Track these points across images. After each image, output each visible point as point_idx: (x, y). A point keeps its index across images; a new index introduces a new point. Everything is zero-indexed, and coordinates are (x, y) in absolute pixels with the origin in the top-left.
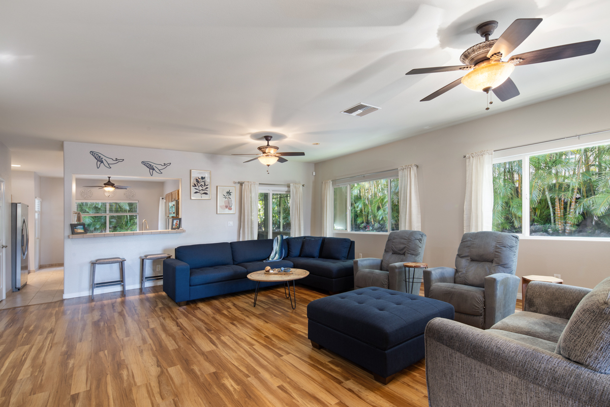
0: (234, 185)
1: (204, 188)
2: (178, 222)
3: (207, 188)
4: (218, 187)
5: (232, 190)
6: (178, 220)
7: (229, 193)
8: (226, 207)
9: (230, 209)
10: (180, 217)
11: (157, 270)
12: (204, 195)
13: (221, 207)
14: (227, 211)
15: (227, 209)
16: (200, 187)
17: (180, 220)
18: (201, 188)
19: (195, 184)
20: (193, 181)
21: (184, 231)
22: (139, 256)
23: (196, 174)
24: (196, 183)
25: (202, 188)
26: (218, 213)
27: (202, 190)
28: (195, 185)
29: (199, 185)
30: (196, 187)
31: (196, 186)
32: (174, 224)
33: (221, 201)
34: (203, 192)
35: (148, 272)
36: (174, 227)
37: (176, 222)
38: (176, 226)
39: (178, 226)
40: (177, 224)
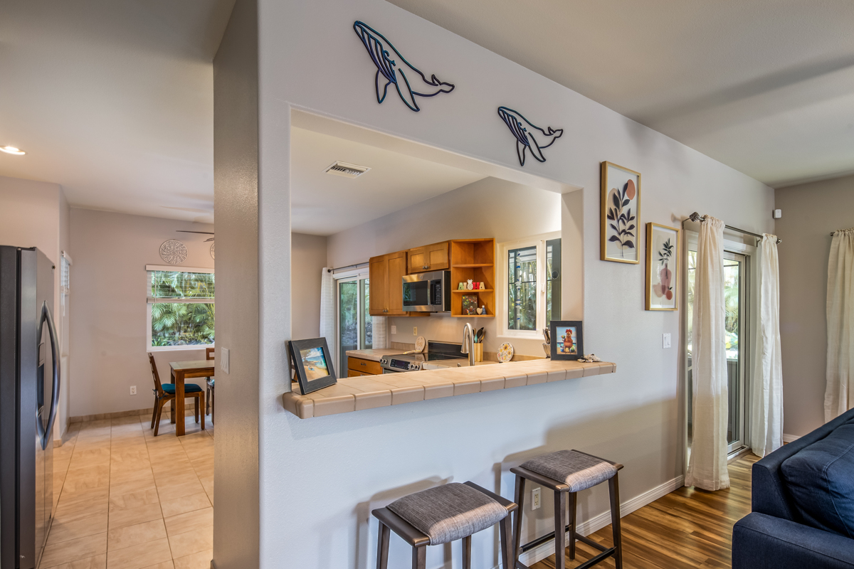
0: (674, 225)
1: (628, 226)
2: (573, 335)
3: (632, 227)
5: (673, 239)
7: (668, 248)
8: (663, 289)
9: (669, 295)
11: (534, 507)
12: (628, 249)
13: (655, 288)
14: (664, 302)
15: (665, 297)
16: (620, 222)
17: (578, 325)
18: (621, 226)
19: (611, 212)
20: (610, 203)
23: (614, 183)
24: (613, 206)
25: (624, 227)
26: (651, 306)
27: (624, 231)
29: (619, 215)
30: (613, 222)
31: (613, 218)
34: (626, 238)
36: (559, 351)
37: (565, 335)
38: (566, 347)
39: (574, 347)
40: (570, 341)
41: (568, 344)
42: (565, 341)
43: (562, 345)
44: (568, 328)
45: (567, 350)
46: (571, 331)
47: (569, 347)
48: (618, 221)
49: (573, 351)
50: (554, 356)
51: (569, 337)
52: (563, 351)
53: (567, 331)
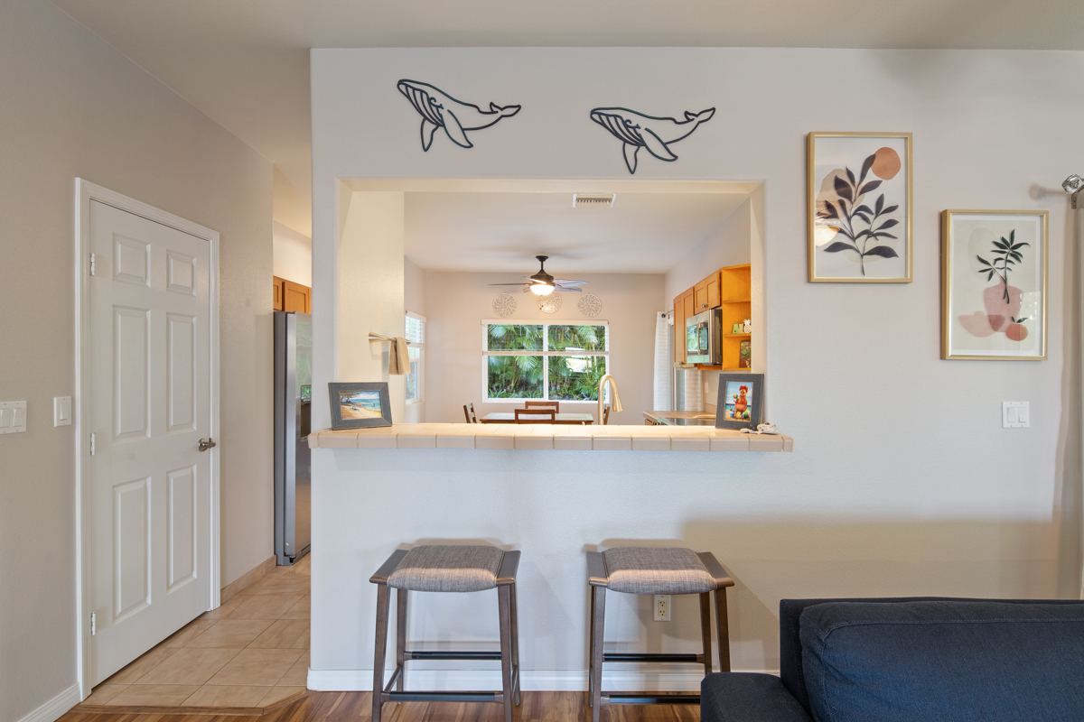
0: (1035, 205)
1: (877, 223)
2: (749, 394)
3: (890, 223)
4: (952, 220)
5: (1027, 230)
6: (749, 385)
7: (1009, 248)
8: (995, 323)
9: (1017, 333)
10: (754, 370)
11: (657, 617)
12: (878, 259)
13: (964, 321)
14: (999, 344)
15: (1000, 336)
16: (856, 219)
17: (758, 381)
18: (858, 225)
19: (829, 206)
20: (824, 193)
21: (785, 445)
22: (580, 544)
23: (834, 159)
24: (833, 197)
25: (865, 226)
26: (950, 351)
27: (867, 233)
28: (831, 212)
29: (851, 208)
30: (833, 222)
31: (834, 215)
32: (730, 400)
33: (969, 294)
34: (872, 243)
35: (619, 623)
36: (728, 414)
37: (739, 393)
38: (738, 410)
39: (748, 412)
40: (744, 403)
41: (741, 407)
42: (737, 402)
43: (733, 408)
44: (743, 384)
45: (739, 414)
46: (745, 388)
47: (742, 411)
48: (849, 219)
49: (746, 417)
50: (721, 423)
51: (743, 397)
52: (733, 416)
53: (742, 388)
